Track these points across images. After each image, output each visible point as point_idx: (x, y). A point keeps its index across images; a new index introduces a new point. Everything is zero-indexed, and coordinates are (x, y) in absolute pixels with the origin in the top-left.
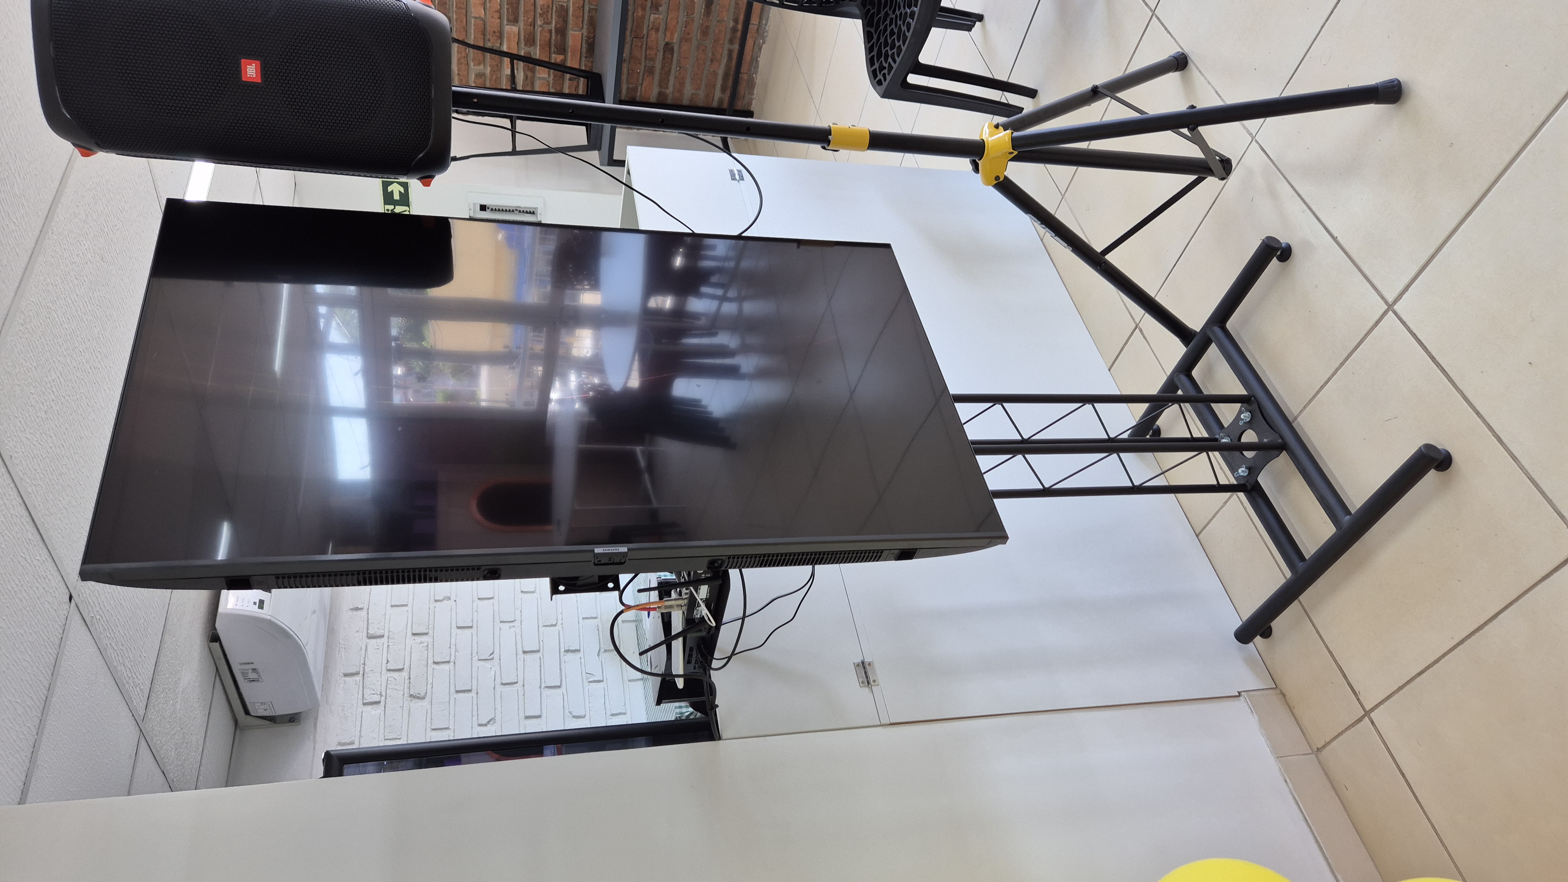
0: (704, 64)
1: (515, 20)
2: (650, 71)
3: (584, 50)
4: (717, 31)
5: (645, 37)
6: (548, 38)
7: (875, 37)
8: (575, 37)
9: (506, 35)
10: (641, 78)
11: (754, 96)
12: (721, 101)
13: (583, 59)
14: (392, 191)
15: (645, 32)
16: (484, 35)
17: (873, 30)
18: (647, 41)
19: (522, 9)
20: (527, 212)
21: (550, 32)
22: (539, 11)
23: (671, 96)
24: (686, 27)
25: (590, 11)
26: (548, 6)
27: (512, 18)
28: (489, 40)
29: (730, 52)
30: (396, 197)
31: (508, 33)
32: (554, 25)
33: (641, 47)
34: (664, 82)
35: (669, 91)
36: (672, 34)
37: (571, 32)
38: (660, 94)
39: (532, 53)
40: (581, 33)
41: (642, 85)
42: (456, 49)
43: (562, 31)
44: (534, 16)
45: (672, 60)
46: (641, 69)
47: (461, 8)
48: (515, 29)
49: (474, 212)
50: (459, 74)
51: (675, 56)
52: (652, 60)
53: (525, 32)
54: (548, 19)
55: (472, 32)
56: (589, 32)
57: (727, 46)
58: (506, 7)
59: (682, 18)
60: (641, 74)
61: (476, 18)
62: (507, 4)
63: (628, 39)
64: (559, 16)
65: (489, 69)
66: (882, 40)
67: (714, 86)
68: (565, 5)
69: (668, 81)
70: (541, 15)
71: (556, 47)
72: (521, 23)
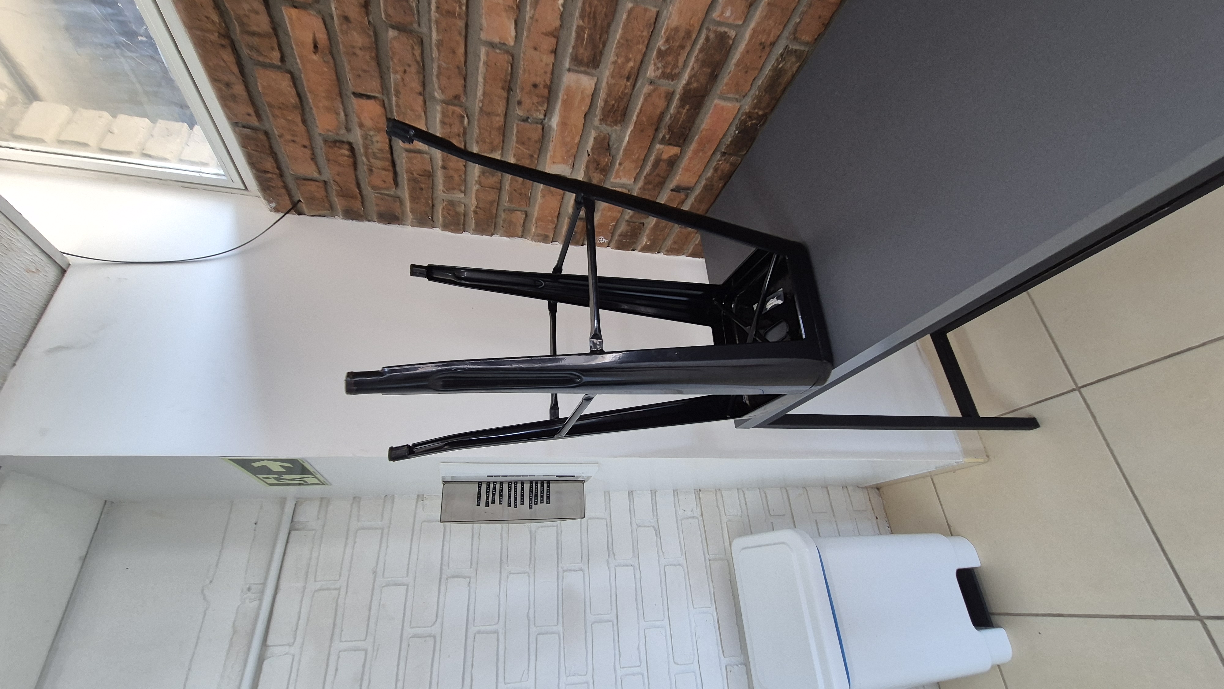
6: (659, 111)
9: (561, 95)
16: (510, 90)
19: (617, 34)
21: (669, 96)
22: (660, 43)
26: (688, 34)
27: (585, 54)
28: (519, 103)
31: (568, 91)
32: (684, 81)
39: (614, 136)
42: (438, 116)
44: (644, 55)
48: (587, 82)
53: (609, 94)
54: (675, 66)
55: (481, 79)
58: (576, 22)
61: (492, 45)
62: (582, 17)
64: (703, 63)
68: (732, 33)
70: (661, 54)
71: (670, 130)
72: (606, 71)
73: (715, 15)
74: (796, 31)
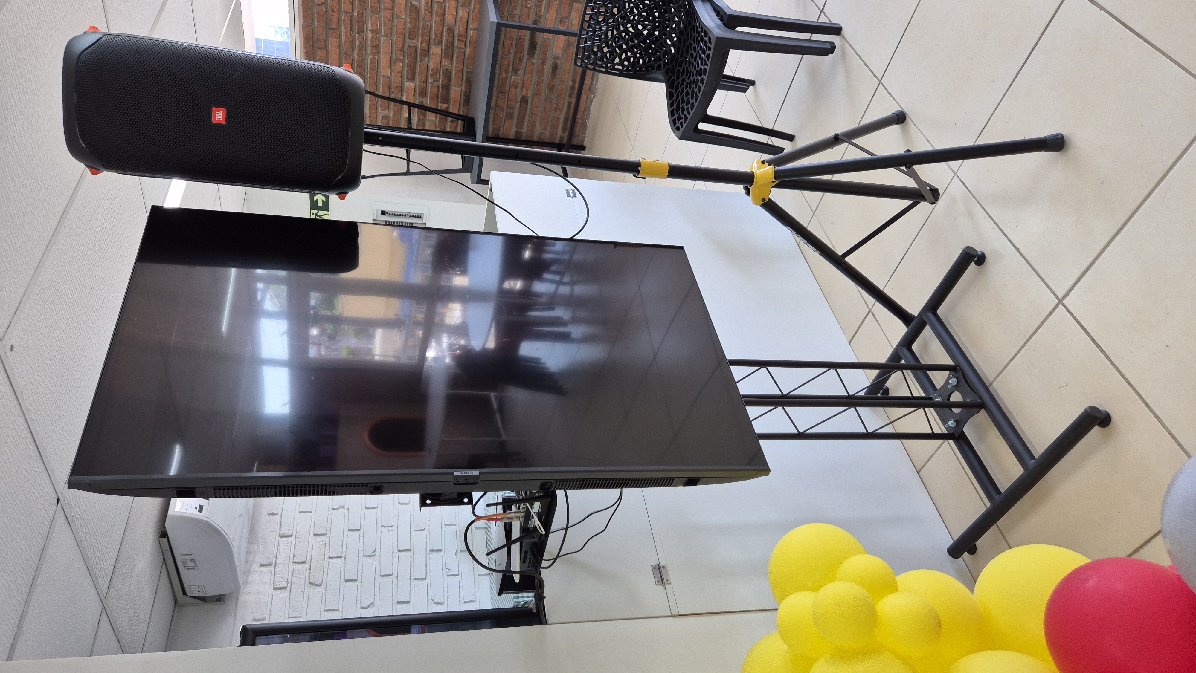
0: (550, 111)
1: (413, 79)
2: (510, 116)
3: (462, 100)
4: (560, 89)
5: (507, 92)
6: (436, 92)
7: (675, 96)
8: (456, 91)
9: (405, 89)
10: (503, 121)
11: (587, 135)
12: (562, 138)
13: (462, 107)
14: (317, 200)
15: (507, 88)
16: (390, 89)
17: (673, 91)
18: (508, 95)
19: (418, 71)
20: (415, 217)
21: (438, 87)
22: (430, 72)
23: (525, 134)
24: (537, 85)
25: (467, 72)
26: (437, 69)
27: (410, 77)
28: (393, 92)
29: (569, 104)
30: (320, 204)
31: (407, 87)
32: (441, 82)
33: (504, 99)
34: (520, 124)
35: (524, 130)
36: (527, 90)
37: (453, 88)
38: (517, 132)
39: (424, 102)
40: (460, 88)
41: (504, 126)
42: (368, 99)
43: (447, 87)
44: (427, 76)
45: (526, 108)
46: (503, 115)
47: (373, 69)
48: (412, 85)
49: (377, 217)
50: (369, 117)
51: (529, 105)
52: (512, 108)
53: (419, 88)
54: (437, 78)
55: (381, 86)
56: (466, 88)
57: (567, 99)
58: (406, 69)
59: (535, 79)
60: (503, 118)
61: (384, 76)
62: (407, 67)
63: (495, 93)
64: (444, 77)
65: (392, 113)
66: (680, 98)
67: (557, 128)
68: (450, 68)
69: (523, 123)
70: (431, 75)
71: (442, 98)
72: (417, 81)
73: (443, 64)
74: (467, 66)
